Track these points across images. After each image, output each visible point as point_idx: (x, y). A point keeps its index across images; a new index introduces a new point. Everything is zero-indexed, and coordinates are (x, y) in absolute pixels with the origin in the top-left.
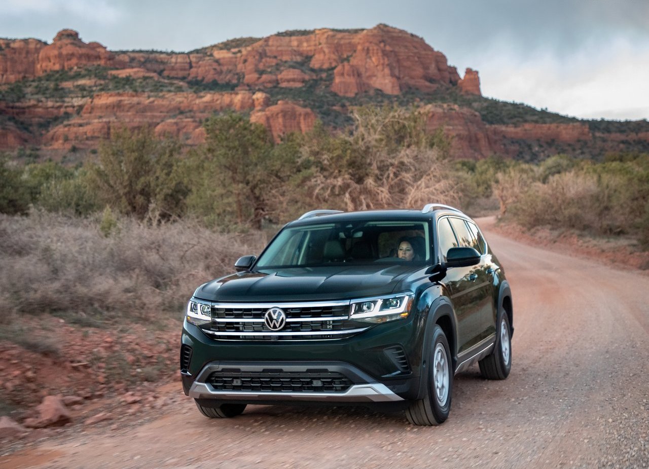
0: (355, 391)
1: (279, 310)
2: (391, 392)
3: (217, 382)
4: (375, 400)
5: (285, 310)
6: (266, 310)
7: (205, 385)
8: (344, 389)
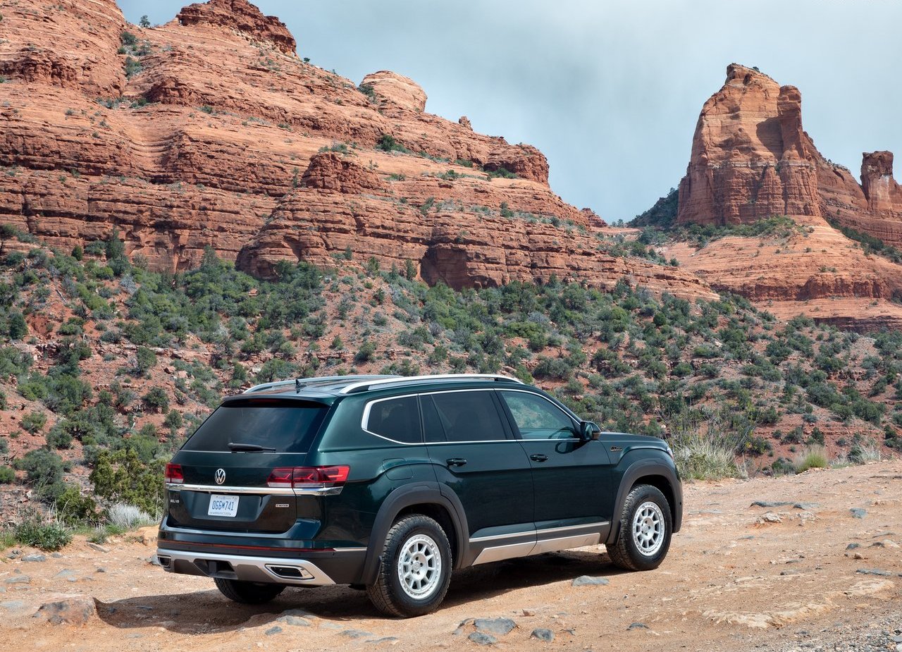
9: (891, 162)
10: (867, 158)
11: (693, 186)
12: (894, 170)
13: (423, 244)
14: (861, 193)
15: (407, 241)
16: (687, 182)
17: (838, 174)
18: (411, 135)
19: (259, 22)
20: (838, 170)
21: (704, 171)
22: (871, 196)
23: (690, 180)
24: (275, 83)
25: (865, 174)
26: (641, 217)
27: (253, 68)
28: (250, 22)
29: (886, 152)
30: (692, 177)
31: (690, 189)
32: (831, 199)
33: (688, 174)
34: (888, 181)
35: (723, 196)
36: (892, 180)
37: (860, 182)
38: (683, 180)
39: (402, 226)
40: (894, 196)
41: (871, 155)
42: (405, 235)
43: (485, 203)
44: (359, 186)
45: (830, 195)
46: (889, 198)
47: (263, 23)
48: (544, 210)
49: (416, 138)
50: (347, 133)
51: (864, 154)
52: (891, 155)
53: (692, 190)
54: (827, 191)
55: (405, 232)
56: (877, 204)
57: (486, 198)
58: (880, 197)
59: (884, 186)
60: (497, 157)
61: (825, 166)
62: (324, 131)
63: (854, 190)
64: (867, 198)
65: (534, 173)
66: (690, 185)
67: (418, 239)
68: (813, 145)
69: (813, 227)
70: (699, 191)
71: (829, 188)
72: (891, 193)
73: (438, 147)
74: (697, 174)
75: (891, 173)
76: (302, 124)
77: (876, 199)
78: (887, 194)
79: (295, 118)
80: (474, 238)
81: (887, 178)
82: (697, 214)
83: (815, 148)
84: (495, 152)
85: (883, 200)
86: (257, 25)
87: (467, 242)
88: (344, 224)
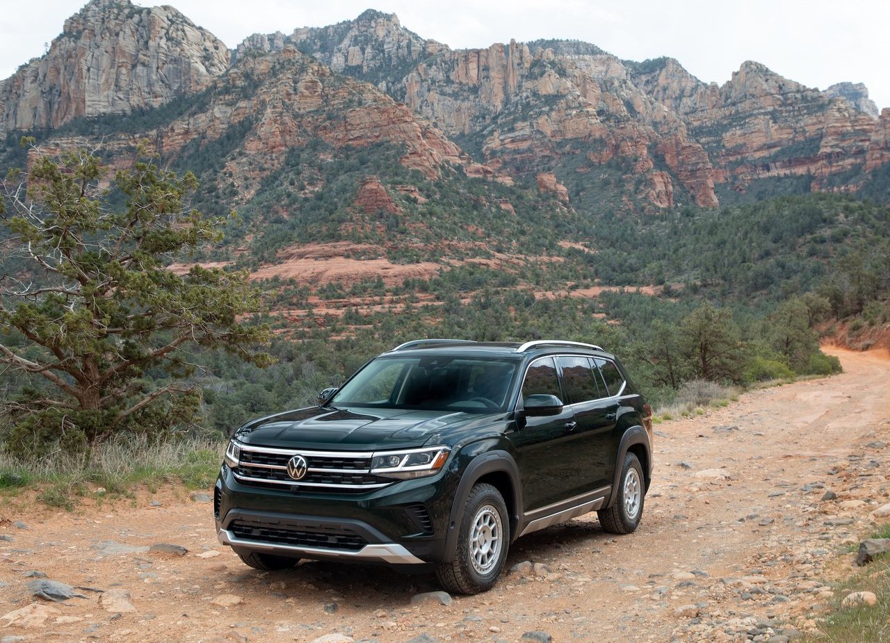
0: (370, 551)
1: (301, 458)
2: (409, 554)
3: (239, 530)
4: (391, 561)
5: (307, 458)
6: (290, 457)
7: (227, 532)
8: (358, 548)
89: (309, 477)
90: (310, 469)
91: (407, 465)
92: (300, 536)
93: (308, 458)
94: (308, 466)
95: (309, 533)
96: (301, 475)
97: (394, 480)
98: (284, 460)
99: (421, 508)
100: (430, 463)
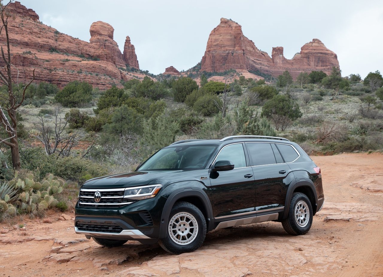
0: (124, 233)
1: (99, 193)
2: (142, 234)
4: (134, 238)
6: (95, 192)
7: (75, 227)
8: (119, 232)
9: (283, 50)
10: (274, 49)
11: (206, 59)
12: (284, 53)
13: (48, 81)
14: (272, 61)
15: (43, 81)
16: (204, 58)
17: (263, 54)
18: (63, 47)
19: (25, 11)
20: (263, 53)
21: (209, 54)
22: (275, 62)
23: (205, 57)
24: (19, 31)
25: (273, 54)
26: (190, 69)
27: (13, 27)
28: (21, 11)
29: (281, 47)
30: (206, 56)
31: (205, 60)
32: (259, 63)
33: (205, 55)
34: (281, 57)
35: (215, 62)
36: (283, 56)
37: (271, 57)
38: (203, 57)
39: (41, 76)
40: (283, 62)
41: (275, 48)
42: (42, 79)
43: (75, 69)
44: (29, 64)
45: (259, 62)
46: (281, 63)
47: (26, 11)
48: (96, 71)
49: (65, 48)
50: (38, 47)
51: (273, 48)
52: (282, 48)
53: (206, 60)
54: (258, 60)
55: (42, 78)
56: (277, 65)
57: (75, 67)
58: (278, 62)
59: (280, 58)
60: (95, 53)
61: (258, 52)
62: (31, 47)
63: (268, 60)
64: (274, 63)
65: (106, 58)
66: (205, 58)
67: (47, 80)
68: (254, 45)
69: (242, 73)
70: (208, 61)
71: (259, 59)
72: (282, 61)
73: (73, 51)
74: (207, 55)
75: (283, 54)
76: (23, 44)
77: (277, 63)
78: (281, 61)
79: (20, 43)
80: (64, 80)
81: (281, 55)
82: (207, 68)
83: (255, 46)
84: (95, 52)
85: (279, 63)
86: (24, 12)
87: (61, 81)
88: (21, 75)
89: (102, 201)
90: (102, 197)
91: (140, 193)
92: (99, 228)
93: (101, 192)
94: (101, 196)
95: (102, 226)
96: (99, 200)
97: (135, 201)
98: (93, 194)
99: (147, 213)
100: (151, 192)
